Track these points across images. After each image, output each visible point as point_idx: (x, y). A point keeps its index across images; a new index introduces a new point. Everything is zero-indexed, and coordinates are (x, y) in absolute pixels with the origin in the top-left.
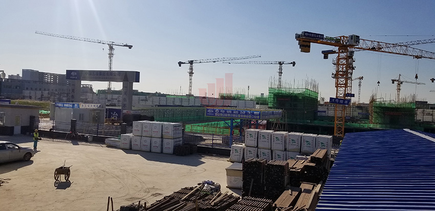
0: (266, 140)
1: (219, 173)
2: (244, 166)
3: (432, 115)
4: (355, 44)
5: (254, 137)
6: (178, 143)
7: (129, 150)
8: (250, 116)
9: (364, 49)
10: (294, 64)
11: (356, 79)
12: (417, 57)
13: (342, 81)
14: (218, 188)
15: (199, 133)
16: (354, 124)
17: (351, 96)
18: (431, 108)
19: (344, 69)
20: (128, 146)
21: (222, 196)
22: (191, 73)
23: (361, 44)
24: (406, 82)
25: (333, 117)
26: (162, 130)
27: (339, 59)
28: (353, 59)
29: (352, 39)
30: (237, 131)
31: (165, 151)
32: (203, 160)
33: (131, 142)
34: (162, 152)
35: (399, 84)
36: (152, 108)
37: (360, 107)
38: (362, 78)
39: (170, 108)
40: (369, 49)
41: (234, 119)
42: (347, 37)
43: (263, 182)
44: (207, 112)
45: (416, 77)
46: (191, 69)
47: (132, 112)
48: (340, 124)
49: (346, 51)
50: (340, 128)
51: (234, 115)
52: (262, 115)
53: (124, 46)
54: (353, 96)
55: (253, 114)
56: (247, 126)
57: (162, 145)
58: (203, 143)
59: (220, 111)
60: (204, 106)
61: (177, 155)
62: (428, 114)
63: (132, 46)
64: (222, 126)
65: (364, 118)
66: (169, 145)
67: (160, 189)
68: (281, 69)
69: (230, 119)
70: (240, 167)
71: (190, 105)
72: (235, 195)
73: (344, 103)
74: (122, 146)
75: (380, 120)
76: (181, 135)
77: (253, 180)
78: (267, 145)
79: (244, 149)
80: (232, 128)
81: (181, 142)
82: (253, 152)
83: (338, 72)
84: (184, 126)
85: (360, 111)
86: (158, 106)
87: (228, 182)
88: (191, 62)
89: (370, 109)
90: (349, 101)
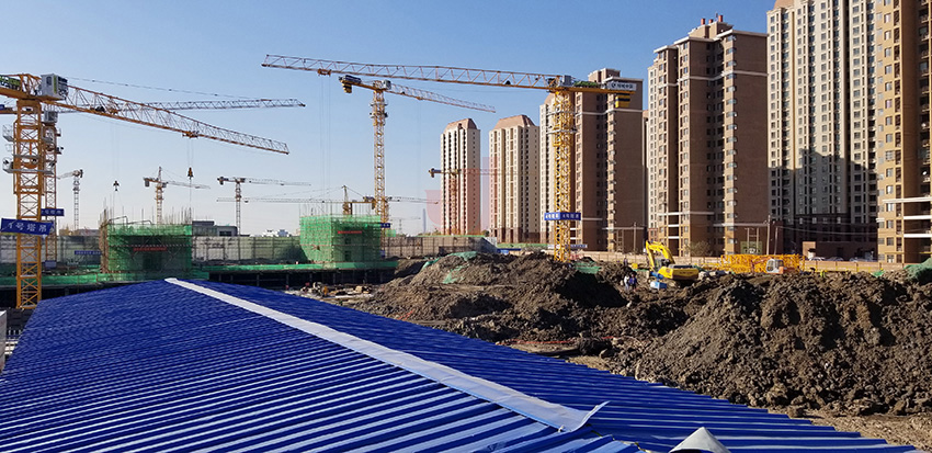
3: (223, 247)
4: (57, 96)
9: (79, 110)
11: (66, 175)
12: (191, 135)
13: (30, 178)
16: (65, 277)
17: (56, 215)
18: (222, 234)
19: (36, 151)
23: (72, 97)
24: (174, 183)
25: (14, 265)
27: (19, 127)
28: (55, 130)
29: (49, 83)
35: (159, 188)
37: (79, 238)
38: (81, 173)
40: (92, 110)
42: (37, 78)
45: (190, 174)
48: (30, 280)
49: (38, 111)
50: (30, 289)
54: (61, 213)
62: (217, 246)
65: (89, 263)
73: (37, 232)
75: (123, 264)
83: (18, 157)
85: (79, 247)
89: (100, 242)
90: (51, 225)
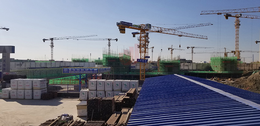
0: (101, 85)
1: (73, 108)
2: (88, 103)
3: (188, 66)
4: (149, 29)
5: (94, 84)
6: (44, 92)
7: (9, 99)
8: (92, 72)
9: (153, 32)
10: (117, 40)
11: (150, 48)
12: (180, 36)
13: (143, 49)
14: (71, 118)
15: (58, 85)
16: (150, 73)
17: (148, 58)
18: (188, 62)
19: (144, 42)
20: (7, 97)
21: (74, 122)
22: (52, 46)
23: (152, 29)
24: (175, 49)
25: (139, 70)
26: (32, 84)
27: (141, 37)
28: (148, 37)
29: (147, 26)
30: (83, 82)
31: (35, 98)
32: (61, 101)
33: (10, 94)
34: (33, 99)
35: (172, 50)
36: (25, 70)
37: (153, 63)
38: (153, 47)
39: (38, 69)
40: (156, 32)
41: (81, 74)
42: (144, 25)
43: (100, 110)
44: (64, 71)
45: (180, 46)
46: (52, 43)
47: (10, 74)
48: (143, 73)
49: (145, 33)
50: (143, 75)
51: (81, 72)
52: (99, 71)
53: (3, 29)
54: (149, 57)
55: (93, 70)
56: (90, 78)
57: (33, 94)
58: (62, 90)
59: (72, 69)
60: (61, 67)
61: (44, 100)
62: (186, 66)
63: (9, 29)
64: (74, 79)
65: (155, 70)
66: (38, 94)
67: (32, 123)
68: (109, 43)
69: (79, 74)
70: (85, 103)
71: (52, 67)
72: (82, 120)
73: (144, 62)
74: (3, 97)
75: (163, 70)
76: (46, 87)
77: (93, 110)
78: (102, 89)
79: (88, 92)
80: (80, 80)
81: (46, 91)
82: (94, 94)
83: (140, 44)
84: (48, 81)
85: (153, 66)
86: (30, 68)
87: (78, 113)
88: (52, 39)
89: (158, 64)
90: (147, 60)
